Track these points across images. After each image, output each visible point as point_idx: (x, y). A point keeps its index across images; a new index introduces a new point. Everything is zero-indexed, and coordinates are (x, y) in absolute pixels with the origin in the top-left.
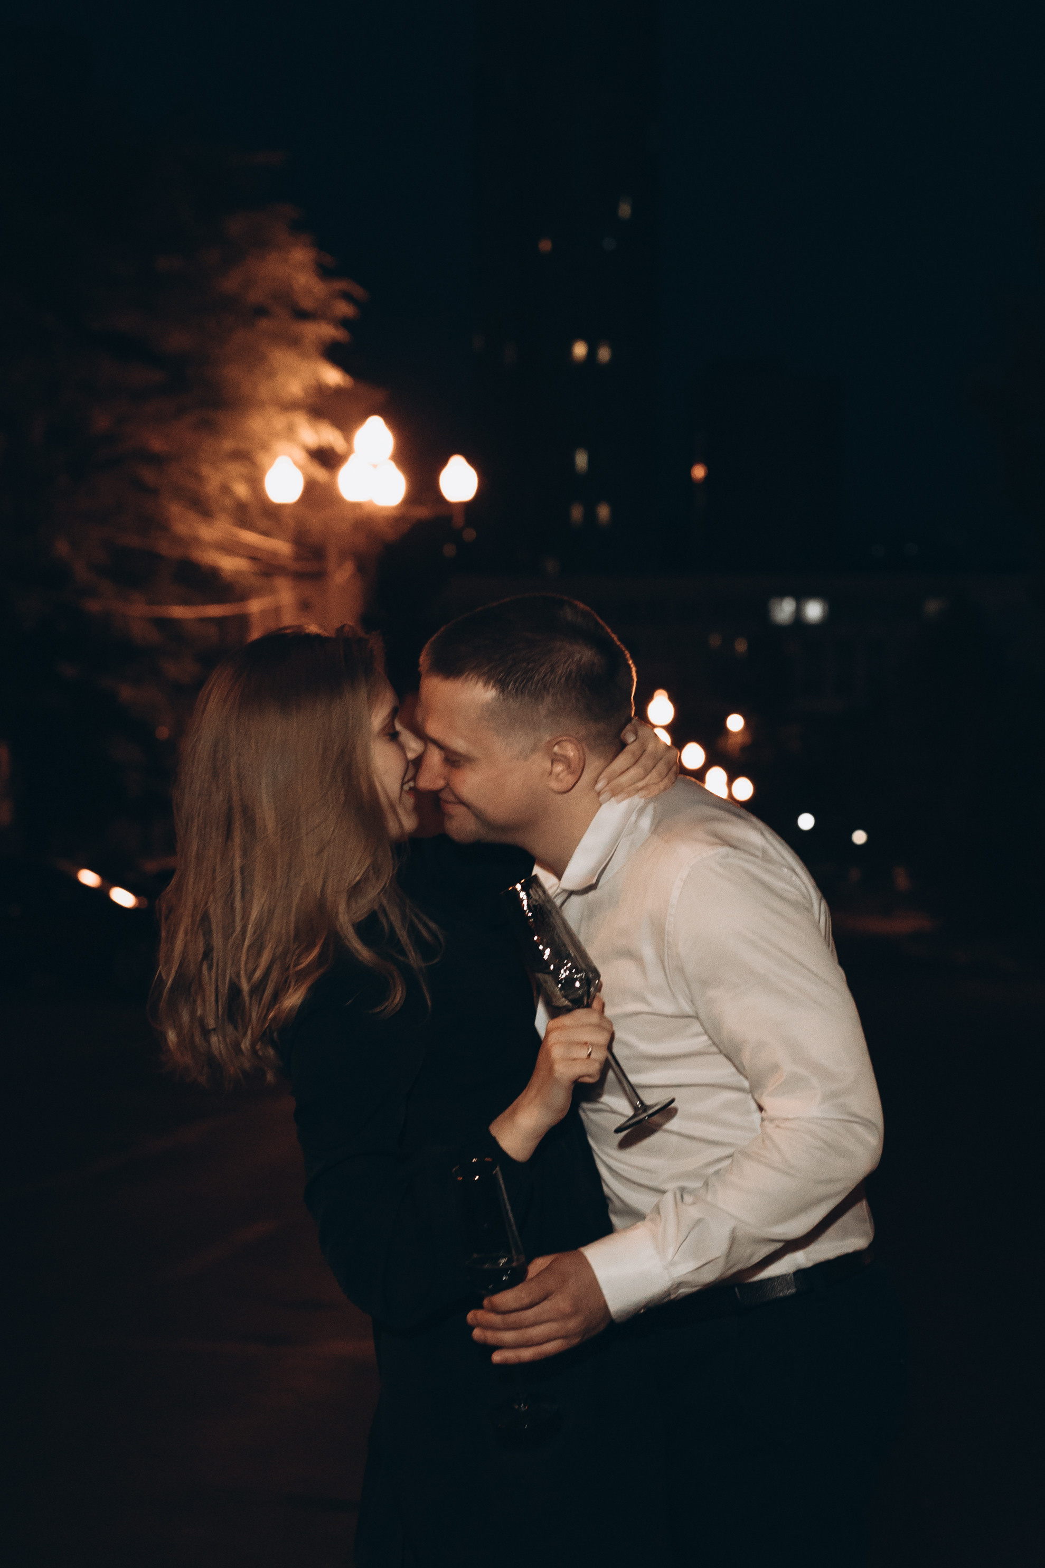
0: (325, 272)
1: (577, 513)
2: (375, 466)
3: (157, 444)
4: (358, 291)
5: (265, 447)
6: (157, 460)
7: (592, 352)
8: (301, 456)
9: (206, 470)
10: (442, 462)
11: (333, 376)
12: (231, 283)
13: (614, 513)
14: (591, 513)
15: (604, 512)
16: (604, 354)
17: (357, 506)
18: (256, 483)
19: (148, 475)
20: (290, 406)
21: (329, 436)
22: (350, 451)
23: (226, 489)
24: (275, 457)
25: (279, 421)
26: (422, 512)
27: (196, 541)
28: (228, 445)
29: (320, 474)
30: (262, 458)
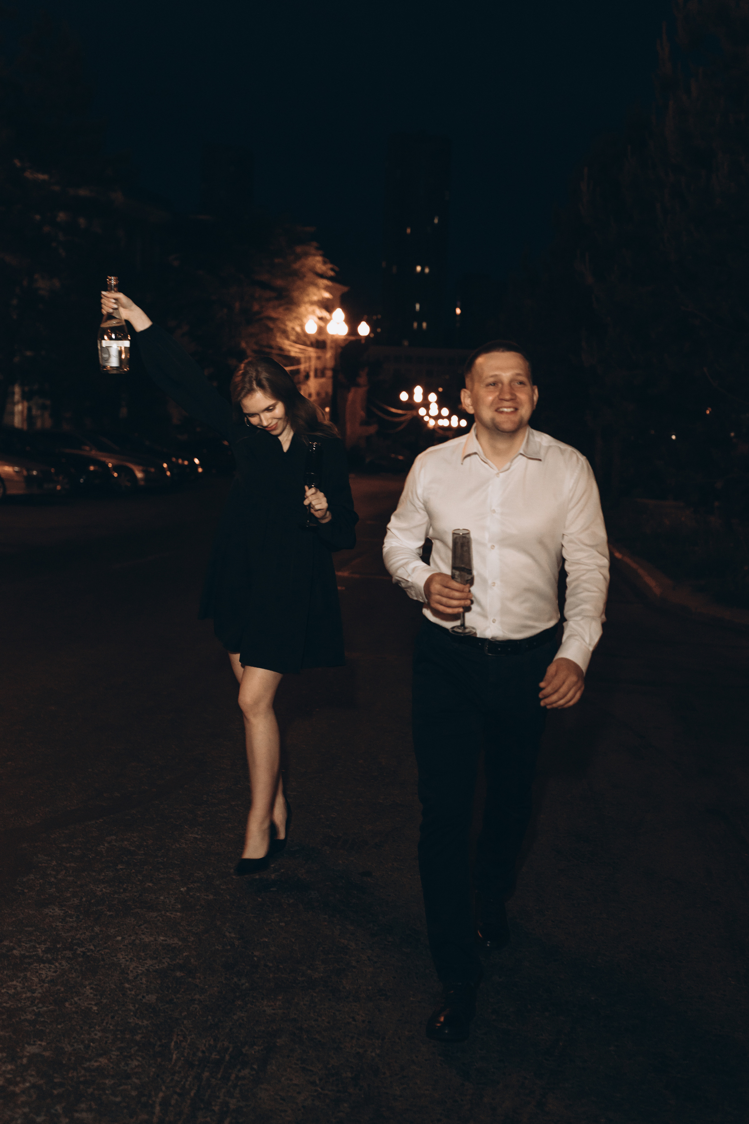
0: (325, 263)
1: (415, 325)
2: (338, 323)
3: (274, 315)
4: (337, 269)
5: (305, 316)
6: (273, 320)
7: (423, 270)
8: (317, 320)
9: (288, 323)
10: (359, 323)
11: (327, 295)
12: (296, 266)
13: (428, 326)
14: (420, 325)
15: (424, 325)
16: (427, 270)
17: (333, 336)
18: (302, 326)
19: (271, 325)
20: (312, 303)
21: (325, 314)
22: (331, 319)
23: (293, 329)
24: (309, 320)
25: (311, 308)
26: (352, 338)
27: (284, 344)
28: (294, 315)
29: (322, 324)
30: (305, 320)
